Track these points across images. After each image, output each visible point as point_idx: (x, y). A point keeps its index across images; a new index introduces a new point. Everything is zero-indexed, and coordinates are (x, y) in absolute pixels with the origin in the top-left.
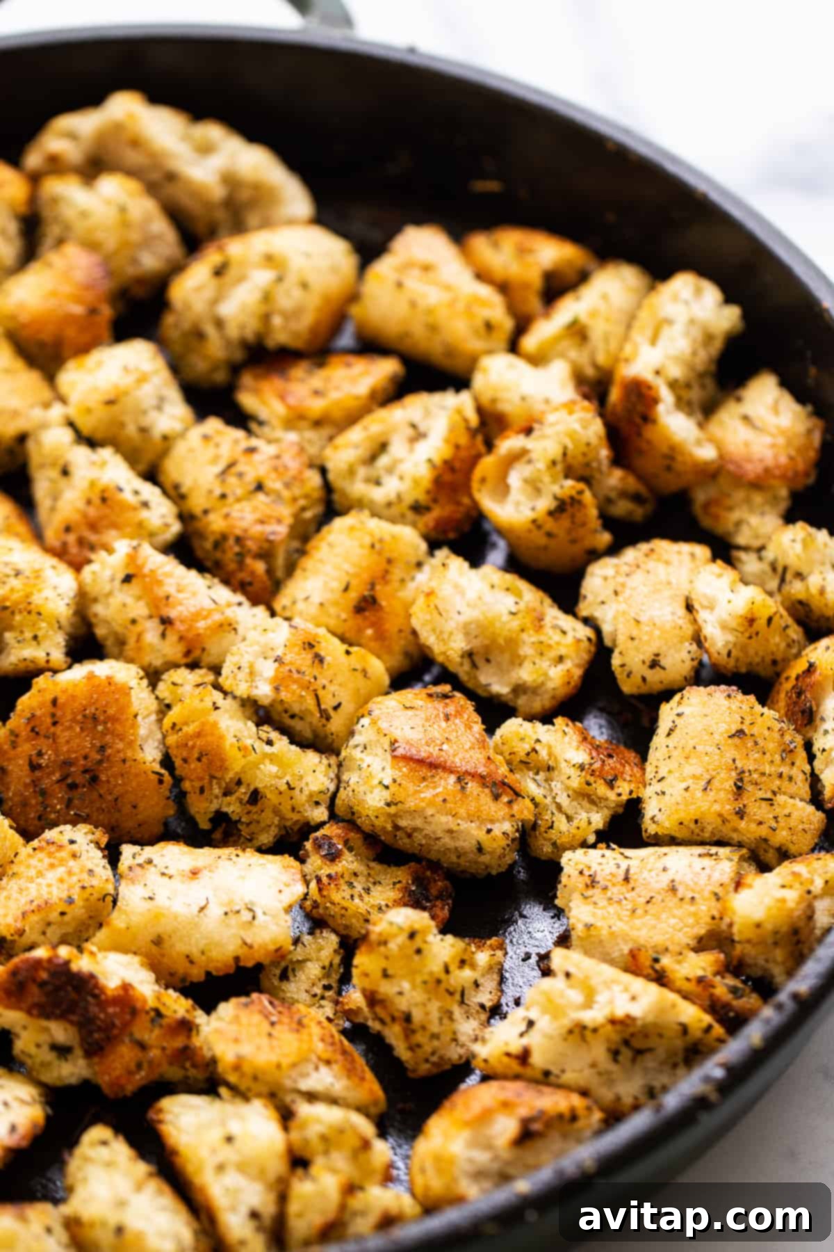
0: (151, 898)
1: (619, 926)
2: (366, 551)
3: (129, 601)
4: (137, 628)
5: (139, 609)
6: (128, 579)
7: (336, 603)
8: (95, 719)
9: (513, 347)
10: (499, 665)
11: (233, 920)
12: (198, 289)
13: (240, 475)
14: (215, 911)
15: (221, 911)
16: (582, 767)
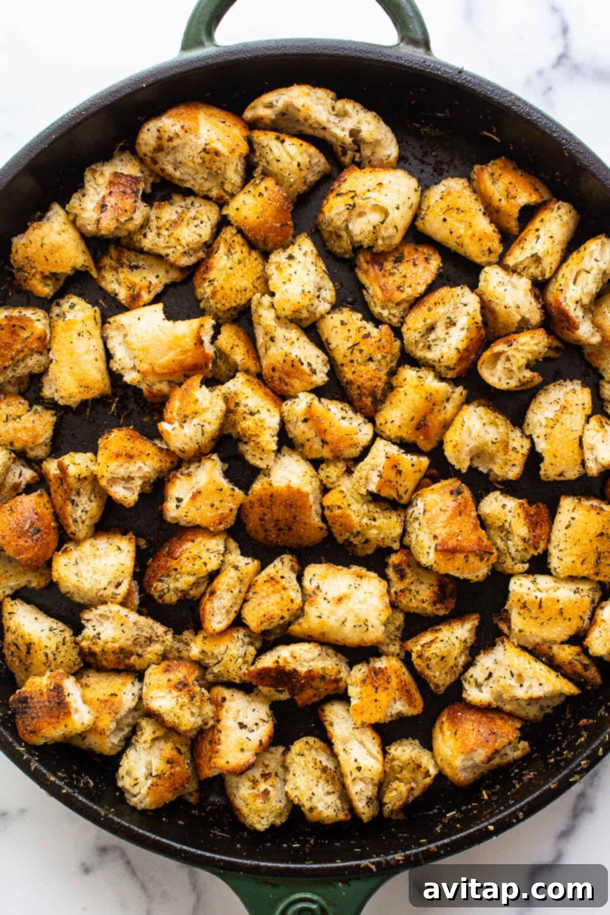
0: (320, 617)
1: (534, 630)
2: (423, 400)
3: (306, 430)
4: (310, 443)
5: (311, 434)
6: (305, 421)
7: (407, 425)
8: (291, 506)
9: (501, 262)
10: (484, 460)
11: (358, 629)
12: (339, 214)
13: (361, 351)
14: (350, 625)
15: (352, 625)
16: (524, 540)
